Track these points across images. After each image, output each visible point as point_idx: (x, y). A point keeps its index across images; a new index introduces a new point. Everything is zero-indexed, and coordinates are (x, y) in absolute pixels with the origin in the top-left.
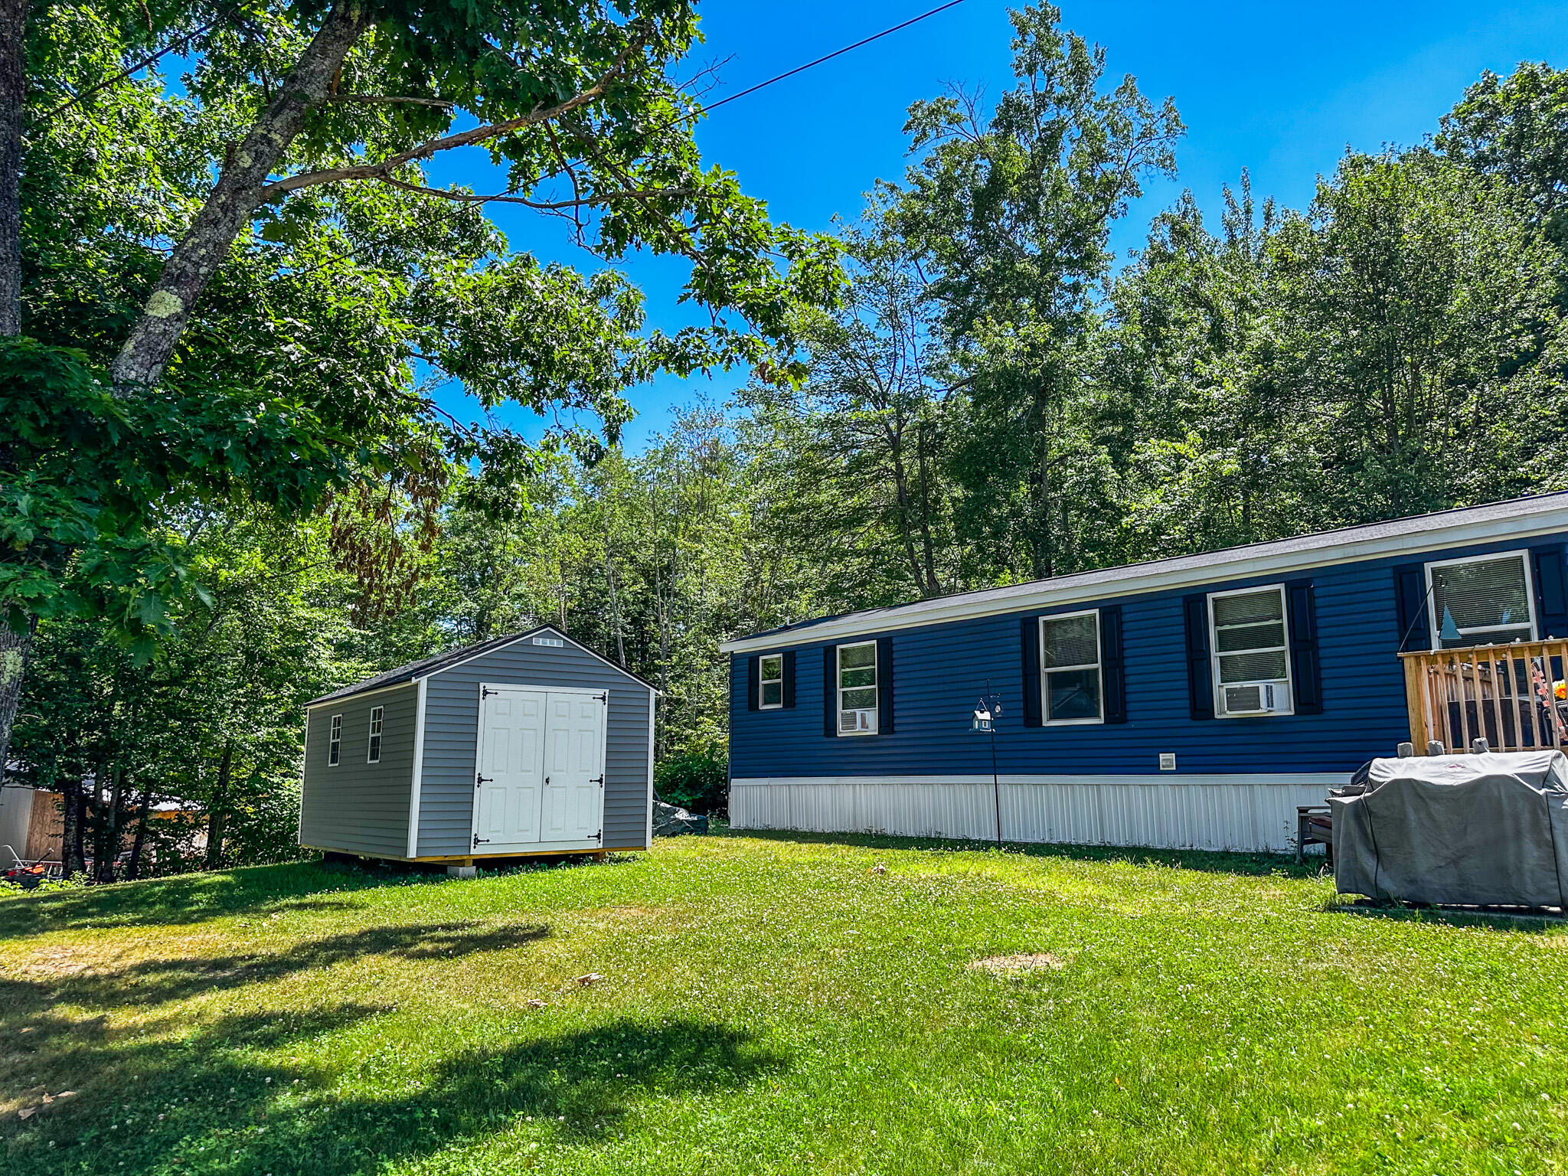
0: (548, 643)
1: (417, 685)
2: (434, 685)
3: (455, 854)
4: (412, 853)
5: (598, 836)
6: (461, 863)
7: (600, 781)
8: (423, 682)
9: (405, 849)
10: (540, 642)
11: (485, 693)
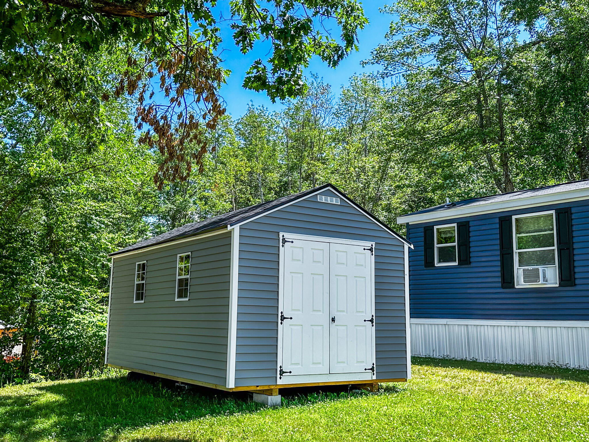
0: (329, 200)
1: (230, 232)
2: (246, 233)
3: (263, 384)
4: (231, 384)
5: (372, 369)
6: (269, 392)
7: (372, 321)
8: (236, 230)
9: (224, 379)
10: (323, 199)
11: (284, 241)
